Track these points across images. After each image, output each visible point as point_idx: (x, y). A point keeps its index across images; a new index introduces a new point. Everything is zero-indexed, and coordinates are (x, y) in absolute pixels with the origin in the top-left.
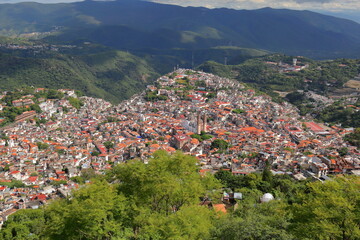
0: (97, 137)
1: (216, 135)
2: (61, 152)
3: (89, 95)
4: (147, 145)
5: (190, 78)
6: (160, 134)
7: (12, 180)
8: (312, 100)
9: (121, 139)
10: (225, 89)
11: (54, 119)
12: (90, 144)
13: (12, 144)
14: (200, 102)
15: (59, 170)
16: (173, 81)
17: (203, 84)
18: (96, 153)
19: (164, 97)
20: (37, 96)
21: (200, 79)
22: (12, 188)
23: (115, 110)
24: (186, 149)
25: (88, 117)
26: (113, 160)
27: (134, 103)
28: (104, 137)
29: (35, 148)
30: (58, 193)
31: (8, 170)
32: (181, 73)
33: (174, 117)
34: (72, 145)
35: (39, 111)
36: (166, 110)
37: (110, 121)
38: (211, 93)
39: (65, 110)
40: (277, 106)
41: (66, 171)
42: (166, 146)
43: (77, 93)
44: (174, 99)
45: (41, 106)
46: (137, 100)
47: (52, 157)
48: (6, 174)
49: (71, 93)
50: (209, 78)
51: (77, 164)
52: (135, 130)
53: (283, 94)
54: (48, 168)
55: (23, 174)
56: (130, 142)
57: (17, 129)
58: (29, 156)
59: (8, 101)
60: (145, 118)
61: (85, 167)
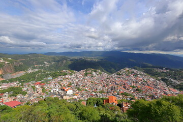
0: (104, 82)
1: (138, 87)
2: (96, 84)
3: (103, 72)
4: (117, 87)
5: (130, 70)
6: (121, 84)
7: (85, 89)
8: (171, 81)
9: (110, 84)
10: (140, 74)
11: (95, 76)
12: (103, 84)
13: (86, 81)
14: (132, 76)
15: (95, 89)
16: (125, 71)
17: (133, 72)
18: (104, 86)
19: (122, 75)
20: (92, 71)
22: (85, 91)
23: (109, 76)
24: (128, 89)
25: (102, 77)
26: (108, 89)
27: (114, 75)
28: (106, 82)
32: (127, 69)
33: (125, 80)
34: (98, 83)
36: (122, 78)
37: (108, 79)
38: (136, 75)
39: (98, 75)
40: (158, 81)
41: (97, 89)
42: (122, 88)
43: (101, 71)
44: (125, 75)
47: (94, 85)
48: (84, 87)
49: (99, 71)
50: (135, 71)
52: (114, 82)
53: (159, 78)
54: (93, 88)
55: (88, 88)
56: (113, 85)
57: (87, 77)
58: (89, 84)
59: (86, 71)
60: (117, 79)
61: (101, 89)
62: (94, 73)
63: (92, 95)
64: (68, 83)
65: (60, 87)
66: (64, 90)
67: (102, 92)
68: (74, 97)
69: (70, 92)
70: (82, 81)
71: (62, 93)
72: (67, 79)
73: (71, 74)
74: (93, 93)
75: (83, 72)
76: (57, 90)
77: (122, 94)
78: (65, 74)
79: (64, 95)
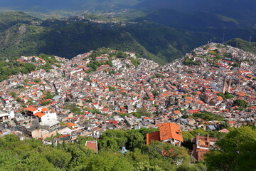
0: (147, 87)
1: (238, 96)
2: (124, 94)
3: (144, 57)
4: (183, 97)
5: (220, 50)
6: (193, 90)
7: (94, 108)
9: (164, 90)
10: (248, 61)
11: (120, 72)
12: (142, 91)
13: (93, 85)
14: (226, 69)
15: (122, 106)
16: (206, 52)
17: (230, 56)
18: (146, 98)
19: (198, 63)
20: (111, 55)
21: (228, 51)
22: (94, 114)
23: (161, 70)
24: (212, 103)
25: (142, 73)
26: (157, 104)
27: (175, 66)
28: (152, 87)
29: (107, 89)
30: (126, 121)
31: (91, 102)
32: (213, 46)
33: (204, 78)
34: (131, 91)
35: (111, 66)
36: (198, 72)
37: (157, 77)
38: (236, 63)
39: (128, 66)
41: (126, 107)
42: (197, 99)
43: (136, 55)
44: (205, 65)
45: (113, 62)
46: (178, 64)
47: (118, 96)
48: (90, 104)
49: (133, 55)
50: (235, 52)
51: (134, 104)
52: (174, 85)
54: (115, 104)
55: (100, 105)
56: (170, 93)
57: (97, 76)
58: (104, 94)
59: (93, 57)
60: (182, 77)
61: (138, 106)
62: (117, 63)
63: (113, 124)
64: (40, 94)
65: (18, 106)
66: (30, 114)
67: (141, 113)
68: (62, 132)
69: (49, 118)
70: (83, 85)
71: (27, 123)
72: (37, 81)
73: (47, 69)
74: (118, 119)
75: (82, 60)
76: (12, 115)
77: (196, 116)
78: (30, 69)
79: (32, 129)
